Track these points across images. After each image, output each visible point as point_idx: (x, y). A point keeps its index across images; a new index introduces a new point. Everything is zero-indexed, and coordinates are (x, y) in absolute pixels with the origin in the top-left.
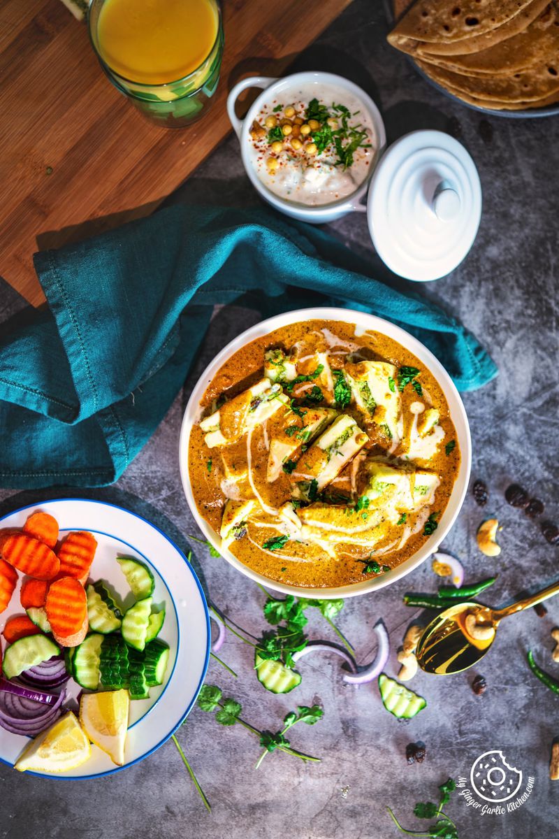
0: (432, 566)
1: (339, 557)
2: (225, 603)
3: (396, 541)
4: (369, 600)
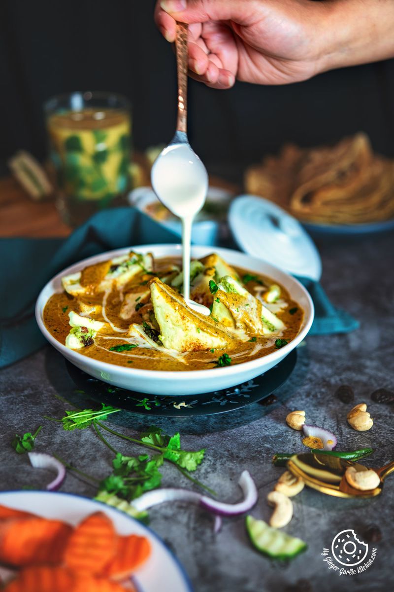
0: (302, 441)
4: (234, 463)
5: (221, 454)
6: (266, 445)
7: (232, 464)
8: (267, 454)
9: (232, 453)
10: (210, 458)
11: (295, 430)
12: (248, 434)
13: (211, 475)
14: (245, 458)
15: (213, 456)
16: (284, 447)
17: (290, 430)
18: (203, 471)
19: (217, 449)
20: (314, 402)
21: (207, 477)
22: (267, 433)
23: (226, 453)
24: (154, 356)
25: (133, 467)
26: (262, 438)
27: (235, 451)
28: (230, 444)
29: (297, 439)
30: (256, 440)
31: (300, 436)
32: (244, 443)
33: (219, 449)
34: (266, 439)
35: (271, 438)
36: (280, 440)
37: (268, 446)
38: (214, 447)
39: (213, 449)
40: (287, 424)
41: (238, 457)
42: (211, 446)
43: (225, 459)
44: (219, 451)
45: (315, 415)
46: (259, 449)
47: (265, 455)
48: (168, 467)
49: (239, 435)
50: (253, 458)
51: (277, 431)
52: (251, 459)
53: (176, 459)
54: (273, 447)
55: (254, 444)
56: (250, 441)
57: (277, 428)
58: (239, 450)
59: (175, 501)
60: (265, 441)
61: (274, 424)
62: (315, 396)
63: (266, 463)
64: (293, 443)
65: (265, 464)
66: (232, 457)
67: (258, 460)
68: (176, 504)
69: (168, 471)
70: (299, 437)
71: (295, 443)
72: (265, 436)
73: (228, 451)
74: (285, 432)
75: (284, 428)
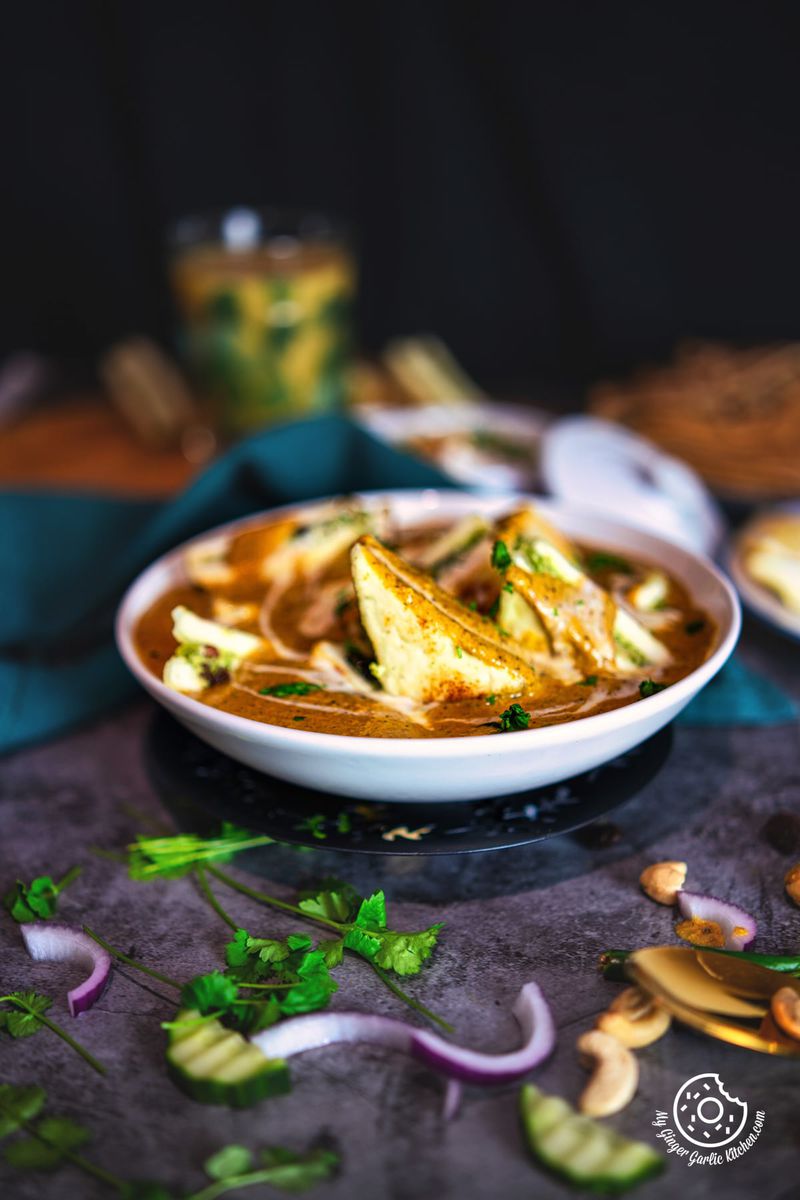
0: (675, 930)
1: (434, 725)
2: (130, 944)
3: (572, 705)
4: (509, 967)
5: (480, 946)
6: (587, 933)
7: (504, 970)
8: (589, 952)
9: (508, 947)
10: (454, 955)
11: (660, 904)
12: (549, 907)
13: (450, 992)
14: (536, 958)
15: (462, 950)
16: (630, 938)
17: (648, 903)
18: (433, 981)
19: (472, 936)
20: (711, 846)
21: (441, 996)
22: (593, 908)
23: (493, 944)
24: (356, 709)
25: (270, 963)
26: (581, 917)
27: (514, 941)
28: (505, 927)
29: (662, 923)
30: (566, 921)
31: (670, 917)
32: (537, 927)
33: (476, 936)
34: (589, 919)
35: (601, 919)
36: (623, 923)
37: (594, 934)
38: (465, 932)
39: (462, 936)
40: (642, 890)
41: (518, 955)
42: (460, 928)
43: (487, 958)
44: (477, 939)
45: (710, 875)
46: (571, 940)
47: (583, 955)
48: (353, 968)
49: (527, 908)
50: (555, 960)
51: (618, 904)
52: (548, 962)
53: (373, 950)
54: (605, 938)
55: (561, 929)
56: (553, 922)
57: (617, 899)
58: (523, 940)
59: (360, 1042)
60: (587, 923)
61: (613, 891)
62: (714, 834)
63: (585, 972)
64: (654, 931)
65: (581, 973)
66: (505, 954)
67: (566, 964)
68: (361, 1049)
69: (353, 978)
70: (669, 920)
71: (658, 933)
72: (589, 914)
73: (499, 940)
74: (637, 907)
75: (635, 898)
